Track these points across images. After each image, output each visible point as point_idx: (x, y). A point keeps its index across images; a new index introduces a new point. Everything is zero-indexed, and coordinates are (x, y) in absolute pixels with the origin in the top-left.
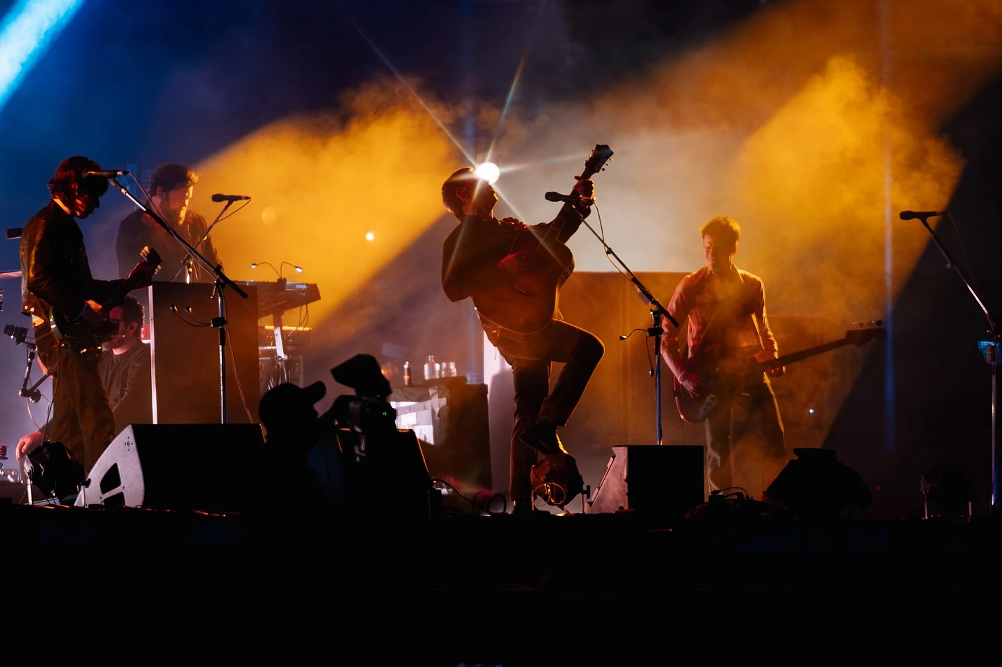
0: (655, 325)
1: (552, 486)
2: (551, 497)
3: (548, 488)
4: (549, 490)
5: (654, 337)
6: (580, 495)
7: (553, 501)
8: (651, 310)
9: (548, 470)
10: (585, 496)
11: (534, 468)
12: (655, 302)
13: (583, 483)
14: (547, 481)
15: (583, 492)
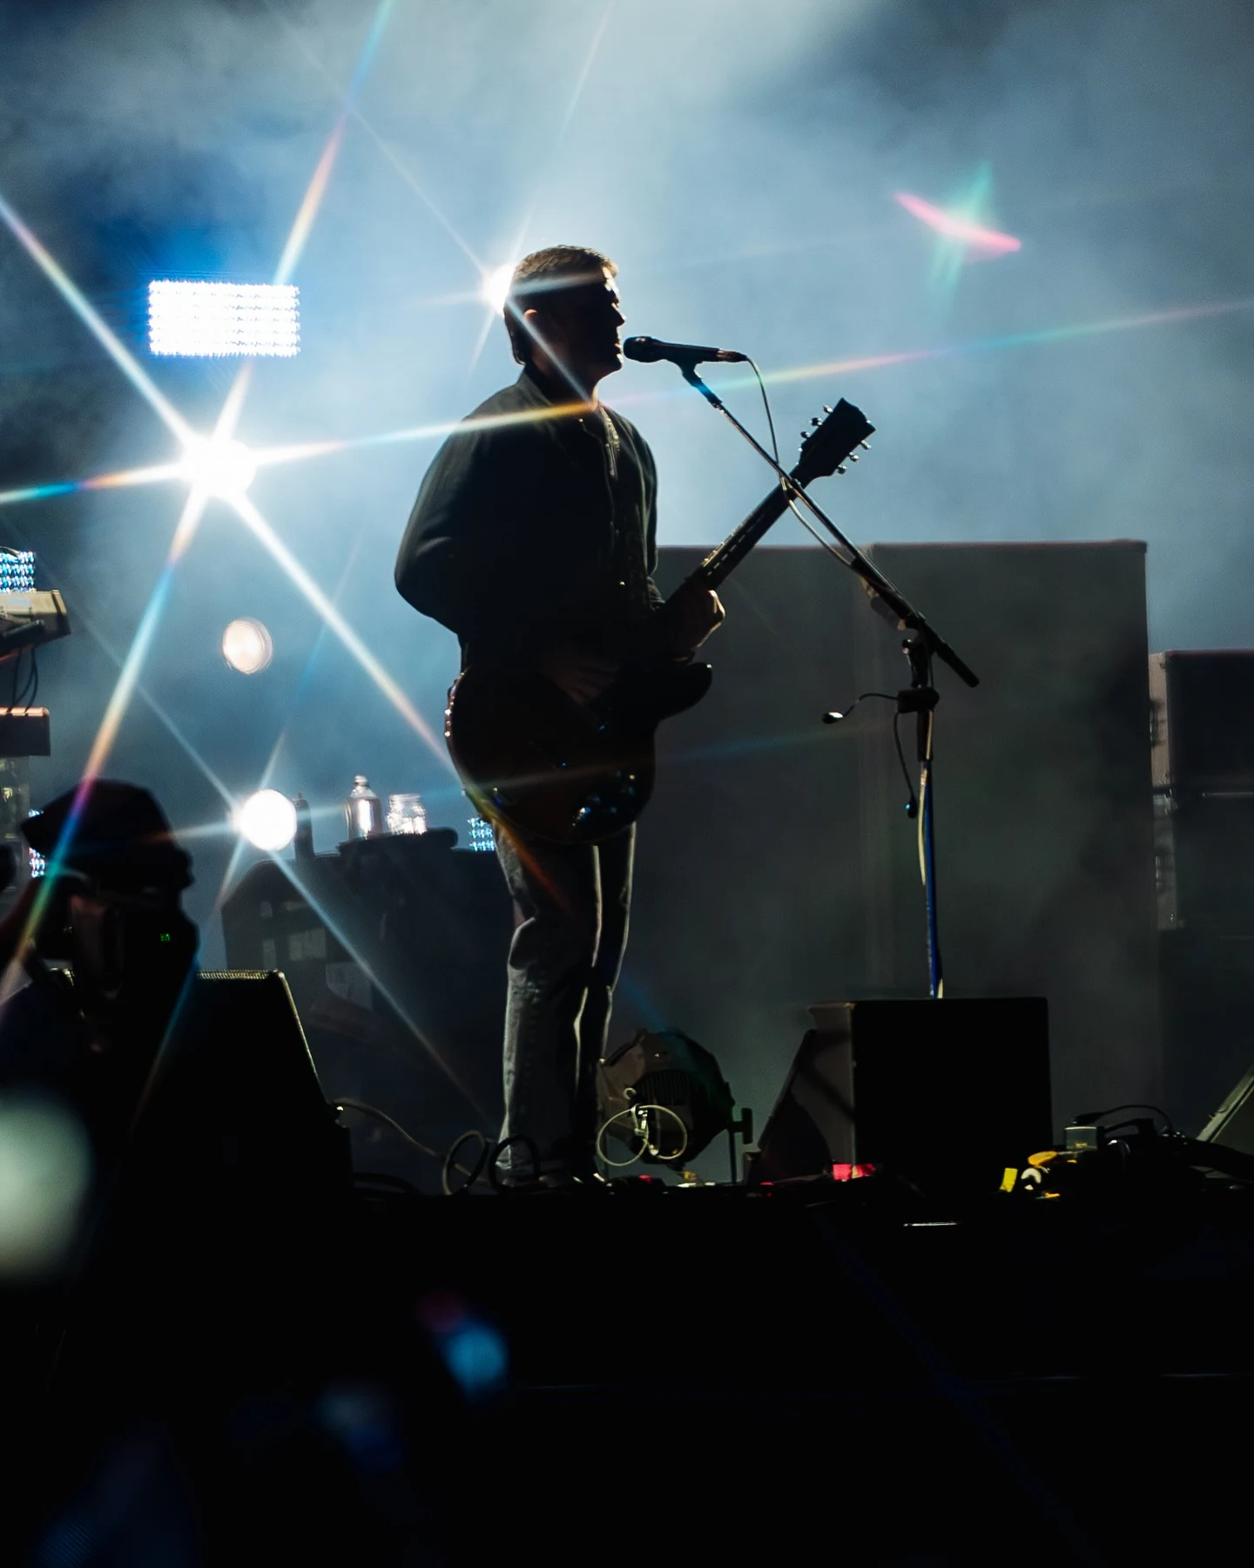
0: (915, 684)
1: (651, 1111)
2: (651, 1141)
3: (640, 1118)
4: (644, 1124)
5: (915, 714)
6: (725, 1133)
7: (654, 1152)
8: (905, 644)
9: (640, 1068)
10: (739, 1136)
11: (603, 1065)
12: (913, 622)
13: (732, 1103)
14: (637, 1100)
15: (733, 1128)
